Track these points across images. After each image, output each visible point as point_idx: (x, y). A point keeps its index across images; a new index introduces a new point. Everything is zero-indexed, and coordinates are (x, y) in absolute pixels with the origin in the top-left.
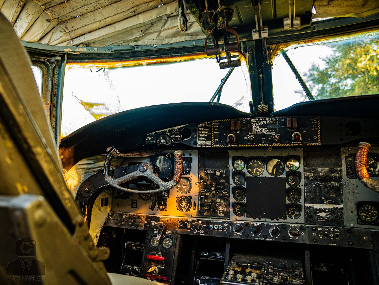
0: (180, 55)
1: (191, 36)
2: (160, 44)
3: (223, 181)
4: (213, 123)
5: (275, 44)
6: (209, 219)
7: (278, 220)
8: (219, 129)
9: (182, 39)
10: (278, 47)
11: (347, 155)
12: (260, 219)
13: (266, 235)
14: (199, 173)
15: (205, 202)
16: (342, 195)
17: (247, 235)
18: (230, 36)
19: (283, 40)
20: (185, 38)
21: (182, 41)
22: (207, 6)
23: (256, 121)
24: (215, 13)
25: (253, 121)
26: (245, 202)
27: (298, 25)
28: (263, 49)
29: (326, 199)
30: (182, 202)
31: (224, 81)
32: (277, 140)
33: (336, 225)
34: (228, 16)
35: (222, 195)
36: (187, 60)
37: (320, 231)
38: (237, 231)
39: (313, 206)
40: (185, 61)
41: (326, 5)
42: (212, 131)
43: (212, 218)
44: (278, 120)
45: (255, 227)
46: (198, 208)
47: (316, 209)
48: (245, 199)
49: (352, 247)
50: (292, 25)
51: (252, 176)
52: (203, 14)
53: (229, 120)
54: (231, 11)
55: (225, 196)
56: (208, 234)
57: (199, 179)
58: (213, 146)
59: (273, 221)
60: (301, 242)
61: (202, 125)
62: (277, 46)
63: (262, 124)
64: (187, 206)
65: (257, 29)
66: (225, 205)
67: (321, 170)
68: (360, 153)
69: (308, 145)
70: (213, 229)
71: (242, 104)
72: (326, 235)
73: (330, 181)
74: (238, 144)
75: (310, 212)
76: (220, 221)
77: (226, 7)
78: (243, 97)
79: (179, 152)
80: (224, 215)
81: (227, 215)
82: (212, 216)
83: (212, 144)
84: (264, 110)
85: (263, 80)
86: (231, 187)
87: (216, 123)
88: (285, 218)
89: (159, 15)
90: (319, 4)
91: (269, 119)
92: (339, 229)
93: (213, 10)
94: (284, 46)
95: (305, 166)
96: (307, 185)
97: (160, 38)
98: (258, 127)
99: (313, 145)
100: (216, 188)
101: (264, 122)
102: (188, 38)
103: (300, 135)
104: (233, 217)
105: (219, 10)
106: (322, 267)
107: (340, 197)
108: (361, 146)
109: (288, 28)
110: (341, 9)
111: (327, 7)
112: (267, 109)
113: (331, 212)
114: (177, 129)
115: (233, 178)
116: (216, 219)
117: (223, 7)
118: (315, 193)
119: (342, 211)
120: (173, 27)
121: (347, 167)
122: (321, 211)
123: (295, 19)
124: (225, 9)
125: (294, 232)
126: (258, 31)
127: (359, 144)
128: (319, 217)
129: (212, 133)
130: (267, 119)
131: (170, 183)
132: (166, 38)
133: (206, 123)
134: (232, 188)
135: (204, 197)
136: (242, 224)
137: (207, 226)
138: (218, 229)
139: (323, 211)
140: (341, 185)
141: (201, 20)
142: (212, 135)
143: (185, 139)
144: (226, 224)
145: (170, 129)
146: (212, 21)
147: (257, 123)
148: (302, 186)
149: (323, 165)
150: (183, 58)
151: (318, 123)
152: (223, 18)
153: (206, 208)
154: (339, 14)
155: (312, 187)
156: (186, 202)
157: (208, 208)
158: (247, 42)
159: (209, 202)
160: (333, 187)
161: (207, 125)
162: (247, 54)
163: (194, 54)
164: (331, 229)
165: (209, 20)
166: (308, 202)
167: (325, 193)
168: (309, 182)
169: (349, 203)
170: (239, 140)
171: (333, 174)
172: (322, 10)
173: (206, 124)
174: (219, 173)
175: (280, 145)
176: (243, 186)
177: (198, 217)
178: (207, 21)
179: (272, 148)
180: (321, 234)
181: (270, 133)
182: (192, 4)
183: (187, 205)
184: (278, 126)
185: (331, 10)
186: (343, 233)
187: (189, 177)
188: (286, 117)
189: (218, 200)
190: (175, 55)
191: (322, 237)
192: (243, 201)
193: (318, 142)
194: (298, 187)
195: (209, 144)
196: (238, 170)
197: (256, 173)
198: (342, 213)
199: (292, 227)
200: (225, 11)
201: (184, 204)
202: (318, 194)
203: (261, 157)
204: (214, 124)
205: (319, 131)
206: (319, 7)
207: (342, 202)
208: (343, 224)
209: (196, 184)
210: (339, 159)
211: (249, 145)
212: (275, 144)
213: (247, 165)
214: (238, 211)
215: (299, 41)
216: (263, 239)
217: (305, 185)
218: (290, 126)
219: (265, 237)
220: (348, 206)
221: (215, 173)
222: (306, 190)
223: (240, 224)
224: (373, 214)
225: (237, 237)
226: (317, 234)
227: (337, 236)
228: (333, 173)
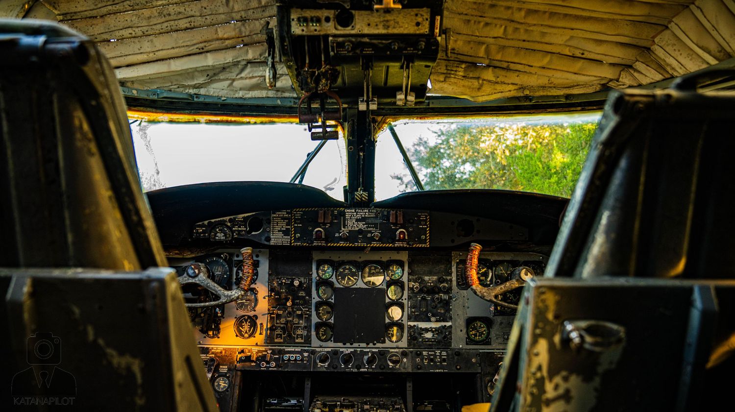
0: (256, 115)
1: (275, 92)
2: (231, 97)
3: (302, 294)
4: (294, 212)
5: (381, 115)
6: (282, 348)
7: (374, 344)
8: (301, 220)
9: (263, 94)
10: (385, 120)
11: (458, 261)
12: (351, 344)
13: (360, 364)
14: (269, 282)
15: (277, 323)
16: (451, 310)
17: (335, 366)
18: (327, 99)
19: (391, 112)
20: (267, 93)
21: (263, 97)
23: (352, 212)
24: (318, 73)
25: (348, 212)
26: (333, 322)
27: (412, 102)
28: (367, 120)
29: (433, 315)
30: (243, 324)
31: (311, 156)
32: (377, 239)
33: (443, 347)
35: (302, 313)
36: (264, 122)
37: (426, 356)
38: (322, 361)
39: (418, 325)
40: (262, 123)
41: (443, 82)
42: (292, 223)
43: (286, 346)
44: (379, 213)
45: (346, 355)
46: (266, 333)
47: (421, 328)
48: (333, 318)
49: (460, 371)
50: (406, 100)
51: (342, 287)
52: (302, 72)
53: (316, 209)
54: (337, 73)
55: (305, 315)
56: (281, 367)
57: (269, 291)
58: (293, 244)
59: (369, 346)
60: (403, 371)
61: (279, 214)
62: (384, 118)
63: (359, 217)
64: (249, 331)
65: (365, 99)
66: (305, 327)
67: (428, 279)
68: (471, 256)
69: (414, 246)
70: (289, 360)
71: (334, 189)
72: (432, 360)
73: (438, 293)
74: (327, 242)
75: (414, 332)
76: (298, 349)
78: (335, 180)
79: (248, 249)
80: (303, 341)
81: (308, 340)
82: (287, 343)
83: (291, 241)
84: (363, 199)
85: (364, 159)
86: (314, 301)
87: (298, 213)
88: (384, 342)
89: (237, 58)
90: (435, 78)
91: (369, 211)
92: (447, 352)
93: (314, 69)
94: (392, 120)
95: (409, 274)
96: (411, 298)
97: (232, 88)
98: (354, 221)
99: (420, 246)
100: (293, 304)
101: (361, 215)
102: (271, 94)
103: (406, 233)
104: (315, 342)
105: (323, 70)
106: (426, 405)
107: (449, 313)
108: (472, 248)
109: (402, 103)
110: (458, 88)
112: (367, 198)
113: (438, 331)
114: (242, 218)
115: (317, 290)
116: (292, 348)
117: (328, 66)
118: (420, 308)
119: (450, 330)
120: (253, 77)
121: (457, 275)
122: (427, 330)
123: (410, 95)
124: (330, 69)
125: (394, 358)
126: (366, 101)
127: (470, 246)
128: (423, 338)
129: (293, 227)
130: (366, 211)
131: (236, 293)
132: (241, 89)
133: (284, 212)
134: (316, 303)
135: (275, 316)
136: (328, 352)
137: (279, 357)
138: (296, 360)
139: (430, 331)
140: (450, 298)
142: (292, 229)
143: (253, 233)
144: (307, 352)
145: (232, 217)
146: (312, 83)
147: (353, 215)
148: (405, 299)
149: (430, 273)
150: (259, 120)
151: (427, 219)
152: (327, 80)
153: (279, 332)
155: (417, 301)
156: (249, 324)
157: (281, 331)
158: (348, 109)
159: (282, 324)
160: (441, 300)
161: (286, 214)
162: (346, 124)
163: (276, 115)
164: (438, 352)
165: (309, 81)
166: (412, 320)
167: (432, 308)
168: (414, 294)
169: (459, 320)
170: (329, 237)
171: (442, 285)
172: (438, 86)
173: (284, 213)
174: (297, 282)
175: (380, 246)
176: (330, 300)
177: (267, 345)
178: (307, 82)
179: (369, 248)
180: (426, 360)
181: (369, 229)
183: (250, 328)
184: (378, 221)
185: (447, 88)
186: (450, 357)
187: (255, 289)
188: (389, 210)
189: (296, 320)
190: (249, 113)
191: (427, 362)
192: (330, 321)
193: (426, 243)
194: (400, 300)
195: (287, 241)
196: (323, 279)
197: (347, 283)
198: (450, 333)
199: (392, 352)
200: (330, 72)
201: (246, 327)
202: (424, 310)
203: (355, 261)
204: (295, 214)
205: (428, 229)
206: (435, 81)
207: (451, 318)
208: (451, 346)
209: (264, 298)
210: (449, 266)
211: (342, 244)
212: (375, 244)
213: (336, 272)
214: (323, 335)
215: (411, 116)
216: (356, 370)
217: (410, 298)
218: (394, 221)
219: (359, 367)
220: (457, 324)
221: (292, 282)
222: (409, 304)
223: (325, 352)
224: (483, 332)
225: (321, 370)
226: (422, 360)
227: (444, 360)
228: (442, 282)
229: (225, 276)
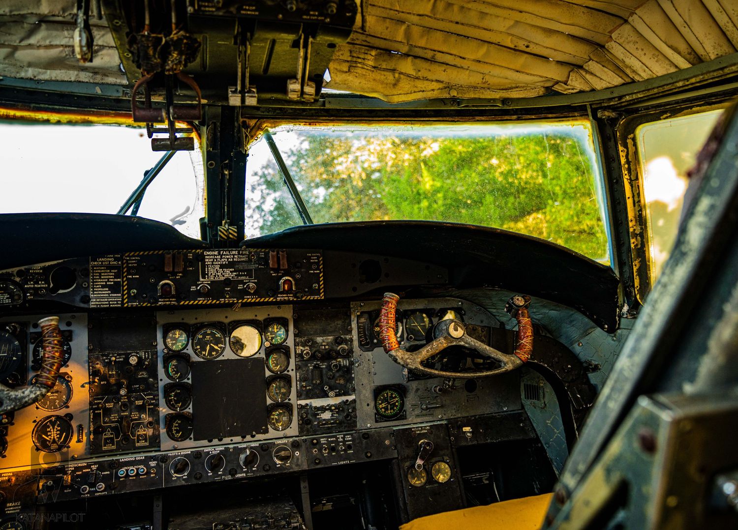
0: (59, 109)
1: (91, 75)
2: (13, 75)
3: (143, 374)
4: (127, 257)
5: (255, 118)
6: (115, 458)
7: (253, 436)
8: (138, 270)
9: (71, 75)
10: (261, 124)
11: (358, 314)
12: (220, 440)
13: (235, 468)
14: (89, 363)
15: (104, 423)
16: (353, 379)
17: (198, 476)
18: (176, 90)
19: (270, 114)
20: (77, 75)
21: (71, 81)
22: (147, 22)
23: (215, 255)
24: (166, 41)
25: (208, 255)
26: (191, 411)
27: (311, 95)
28: (236, 124)
29: (331, 389)
30: (48, 430)
31: (150, 176)
32: (252, 292)
33: (346, 429)
34: (189, 52)
35: (143, 403)
36: (74, 121)
37: (324, 444)
38: (177, 471)
39: (311, 403)
40: (70, 123)
41: (346, 72)
42: (123, 273)
43: (120, 455)
44: (253, 255)
45: (214, 456)
46: (89, 439)
47: (316, 408)
48: (191, 406)
49: (371, 460)
50: (302, 92)
51: (202, 360)
52: (139, 38)
53: (160, 252)
54: (196, 45)
55: (149, 405)
56: (114, 489)
57: (90, 375)
58: (126, 305)
59: (245, 440)
60: (296, 469)
61: (102, 262)
62: (258, 123)
63: (224, 261)
64: (60, 438)
65: (239, 88)
66: (150, 423)
67: (321, 341)
68: (386, 310)
69: (304, 299)
70: (127, 476)
71: (185, 222)
72: (333, 449)
73: (335, 359)
74: (179, 300)
75: (307, 413)
76: (141, 457)
77: (187, 35)
78: (188, 209)
79: (52, 320)
80: (147, 444)
81: (155, 441)
82: (123, 450)
83: (123, 300)
84: (231, 236)
85: (229, 181)
86: (161, 384)
87: (133, 259)
88: (266, 431)
89: (19, 10)
90: (335, 67)
91: (239, 253)
92: (351, 435)
93: (160, 34)
94: (270, 125)
95: (296, 335)
96: (299, 368)
97: (13, 62)
98: (217, 267)
99: (312, 298)
100: (130, 391)
101: (228, 259)
102: (84, 77)
103: (293, 282)
104: (167, 444)
105: (174, 36)
106: (324, 504)
107: (351, 383)
108: (387, 299)
109: (296, 96)
110: (367, 83)
111: (347, 74)
112: (236, 234)
113: (339, 409)
114: (41, 269)
115: (166, 367)
116: (130, 456)
117: (182, 33)
118: (312, 380)
119: (354, 405)
120: (51, 46)
121: (359, 333)
122: (323, 409)
123: (308, 85)
124: (185, 37)
125: (283, 453)
126: (240, 92)
127: (383, 297)
128: (320, 420)
129: (125, 279)
130: (234, 252)
131: (31, 392)
132: (30, 65)
133: (111, 258)
134: (165, 386)
135: (101, 411)
136: (186, 456)
137: (111, 474)
138: (138, 474)
139: (327, 410)
140: (352, 363)
141: (132, 49)
142: (123, 282)
143: (61, 291)
144: (154, 460)
145: (23, 268)
146: (157, 56)
147: (217, 259)
148: (292, 370)
149: (324, 333)
150: (65, 117)
151: (319, 262)
152: (180, 53)
153: (108, 435)
154: (363, 90)
155: (308, 370)
156: (59, 428)
157: (111, 434)
158: (207, 107)
159: (113, 422)
160: (340, 368)
161: (114, 261)
162: (204, 129)
163: (93, 111)
164: (340, 437)
165: (151, 52)
166: (303, 397)
167: (329, 378)
168: (304, 362)
169: (364, 392)
170: (183, 292)
171: (340, 346)
172: (340, 78)
173: (110, 260)
174: (135, 358)
175: (257, 301)
176: (186, 380)
177: (90, 456)
178: (146, 53)
179: (240, 305)
180: (325, 450)
181: (240, 278)
182: (118, 11)
183: (61, 435)
184: (253, 267)
185: (352, 81)
186: (357, 441)
187: (66, 374)
188: (267, 251)
189: (135, 415)
190: (47, 106)
191: (328, 453)
192: (187, 410)
193: (319, 294)
194: (286, 372)
195: (117, 301)
196: (174, 351)
197: (210, 354)
198: (354, 409)
199: (278, 445)
200: (185, 41)
201: (53, 434)
202: (318, 382)
203: (219, 322)
204: (127, 260)
205: (321, 275)
206: (336, 71)
207: (354, 390)
208: (356, 426)
209: (83, 386)
210: (347, 321)
211: (201, 301)
212: (248, 299)
213: (193, 340)
214: (178, 432)
216: (229, 477)
217: (298, 368)
218: (276, 266)
219: (233, 472)
220: (362, 397)
221: (127, 359)
222: (298, 377)
223: (181, 456)
224: (395, 403)
225: (178, 484)
226: (320, 450)
227: (349, 447)
228: (340, 344)
229: (14, 358)
